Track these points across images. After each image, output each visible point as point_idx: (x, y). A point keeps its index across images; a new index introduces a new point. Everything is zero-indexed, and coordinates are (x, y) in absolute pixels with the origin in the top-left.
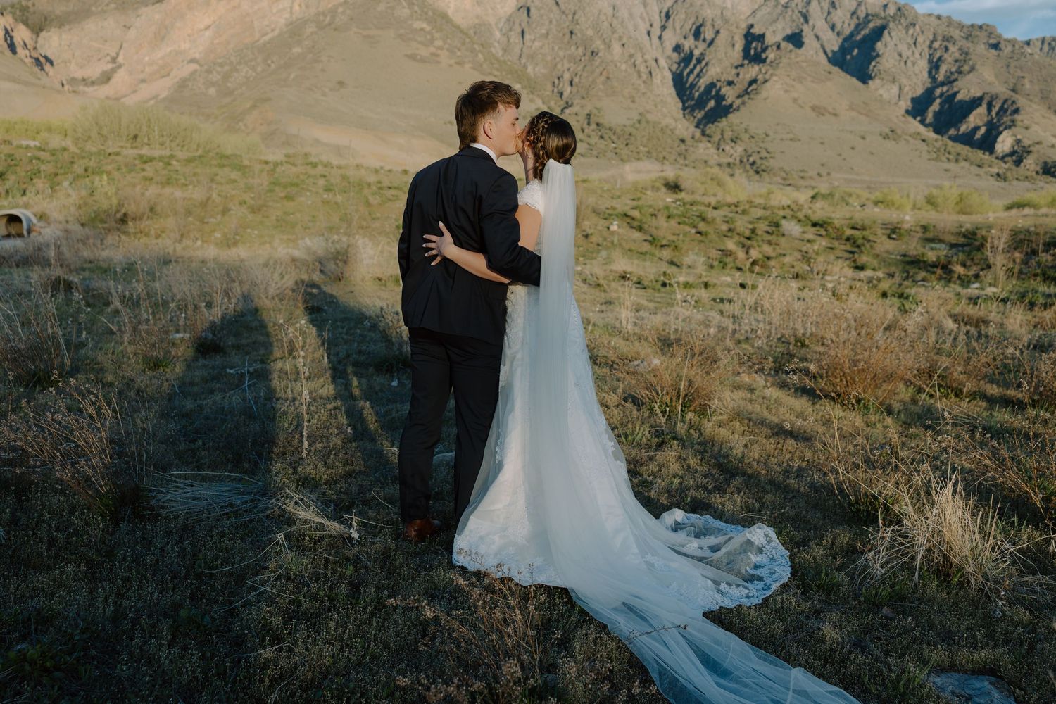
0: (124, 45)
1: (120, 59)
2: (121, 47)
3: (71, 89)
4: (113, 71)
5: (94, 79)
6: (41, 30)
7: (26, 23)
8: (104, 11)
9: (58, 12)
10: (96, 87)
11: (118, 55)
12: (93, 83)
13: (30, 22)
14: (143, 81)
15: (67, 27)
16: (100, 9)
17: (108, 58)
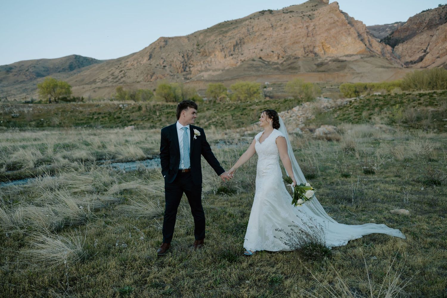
0: (431, 43)
1: (428, 50)
2: (429, 45)
3: (405, 66)
4: (425, 56)
5: (416, 60)
6: (395, 45)
7: (389, 45)
8: (422, 32)
9: (402, 37)
10: (416, 64)
11: (427, 48)
12: (415, 63)
13: (391, 43)
14: (438, 57)
15: (406, 42)
16: (420, 31)
17: (423, 51)
